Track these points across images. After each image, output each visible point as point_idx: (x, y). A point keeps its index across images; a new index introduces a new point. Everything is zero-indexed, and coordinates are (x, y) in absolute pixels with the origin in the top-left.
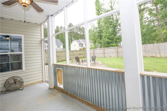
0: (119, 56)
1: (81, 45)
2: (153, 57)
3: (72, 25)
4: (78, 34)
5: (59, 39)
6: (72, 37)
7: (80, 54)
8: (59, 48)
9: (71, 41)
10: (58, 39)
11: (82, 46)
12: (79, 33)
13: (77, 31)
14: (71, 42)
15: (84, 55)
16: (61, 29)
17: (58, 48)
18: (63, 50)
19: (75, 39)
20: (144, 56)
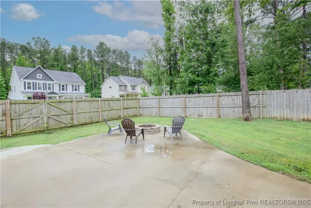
0: (222, 115)
1: (123, 88)
2: (307, 120)
3: (106, 45)
4: (117, 67)
5: (77, 73)
6: (105, 70)
7: (127, 108)
8: (77, 92)
9: (103, 78)
10: (75, 72)
11: (126, 90)
12: (119, 64)
13: (114, 60)
14: (103, 81)
15: (135, 109)
16: (82, 53)
17: (74, 92)
18: (86, 96)
19: (110, 76)
20: (286, 117)
